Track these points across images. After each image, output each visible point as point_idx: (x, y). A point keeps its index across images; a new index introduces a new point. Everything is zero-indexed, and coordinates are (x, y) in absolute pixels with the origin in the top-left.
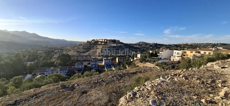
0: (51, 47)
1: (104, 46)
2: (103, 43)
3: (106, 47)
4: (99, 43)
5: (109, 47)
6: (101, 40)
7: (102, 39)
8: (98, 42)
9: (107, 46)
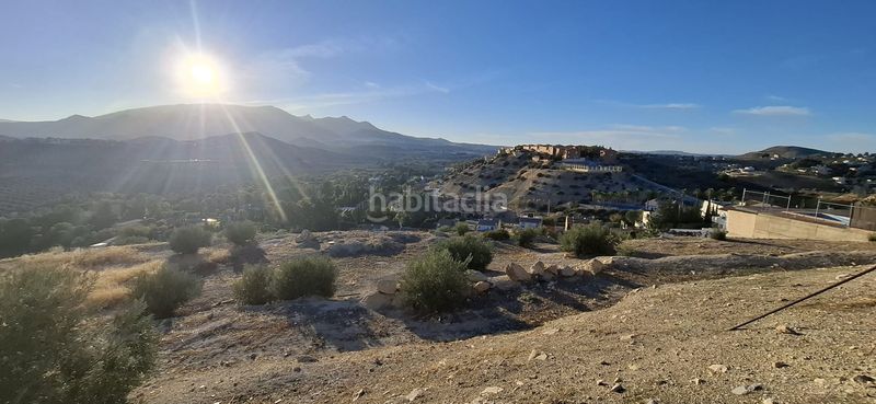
0: (403, 164)
1: (544, 172)
2: (546, 161)
3: (548, 176)
4: (535, 159)
5: (559, 177)
6: (543, 150)
7: (548, 146)
8: (533, 153)
9: (555, 173)
